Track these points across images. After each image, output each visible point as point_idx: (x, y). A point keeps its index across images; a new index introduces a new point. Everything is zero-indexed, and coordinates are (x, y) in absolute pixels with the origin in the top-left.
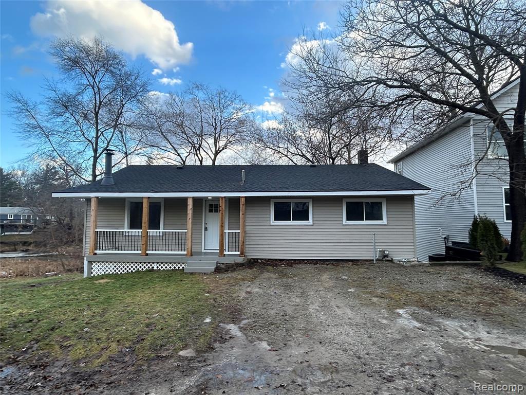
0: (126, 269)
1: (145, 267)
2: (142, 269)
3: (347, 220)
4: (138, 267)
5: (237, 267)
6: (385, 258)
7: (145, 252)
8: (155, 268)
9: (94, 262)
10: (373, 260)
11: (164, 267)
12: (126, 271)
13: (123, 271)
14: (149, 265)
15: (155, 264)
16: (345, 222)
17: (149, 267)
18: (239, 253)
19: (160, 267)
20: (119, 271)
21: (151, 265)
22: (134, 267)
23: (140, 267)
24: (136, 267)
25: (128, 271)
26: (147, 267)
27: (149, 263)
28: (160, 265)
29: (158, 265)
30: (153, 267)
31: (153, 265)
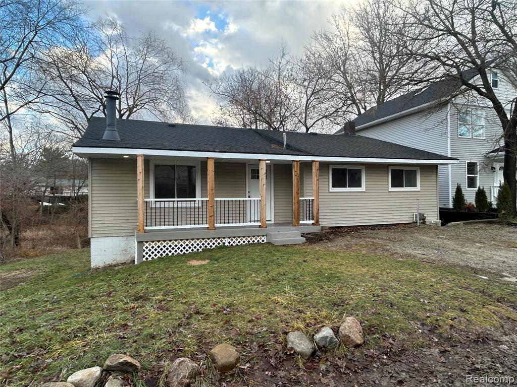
0: (190, 248)
1: (214, 244)
2: (211, 246)
4: (206, 244)
7: (213, 225)
8: (227, 244)
9: (147, 242)
11: (237, 242)
12: (190, 250)
13: (187, 251)
14: (219, 241)
15: (226, 239)
16: (391, 189)
17: (219, 243)
18: (313, 222)
19: (232, 243)
20: (181, 251)
21: (221, 241)
22: (201, 245)
23: (208, 244)
24: (203, 244)
25: (192, 250)
26: (216, 244)
27: (219, 238)
28: (232, 240)
29: (230, 240)
30: (224, 243)
31: (224, 241)
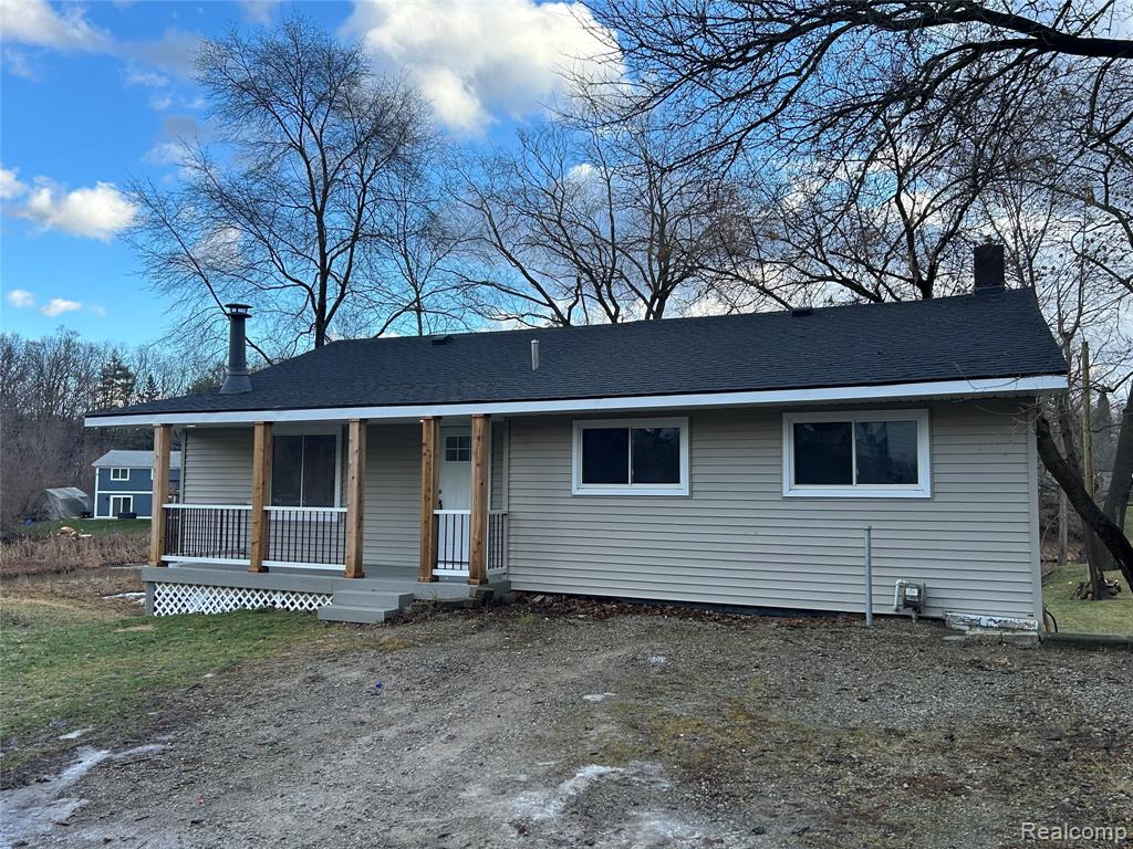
1: (257, 602)
2: (253, 606)
3: (797, 482)
4: (244, 600)
5: (435, 612)
6: (916, 609)
7: (259, 562)
8: (278, 605)
9: (160, 583)
10: (863, 616)
11: (297, 604)
14: (266, 597)
15: (278, 595)
16: (791, 489)
19: (288, 604)
21: (270, 597)
22: (235, 600)
23: (249, 601)
24: (240, 600)
26: (261, 602)
27: (266, 591)
28: (288, 598)
29: (284, 598)
30: (274, 603)
31: (274, 598)
